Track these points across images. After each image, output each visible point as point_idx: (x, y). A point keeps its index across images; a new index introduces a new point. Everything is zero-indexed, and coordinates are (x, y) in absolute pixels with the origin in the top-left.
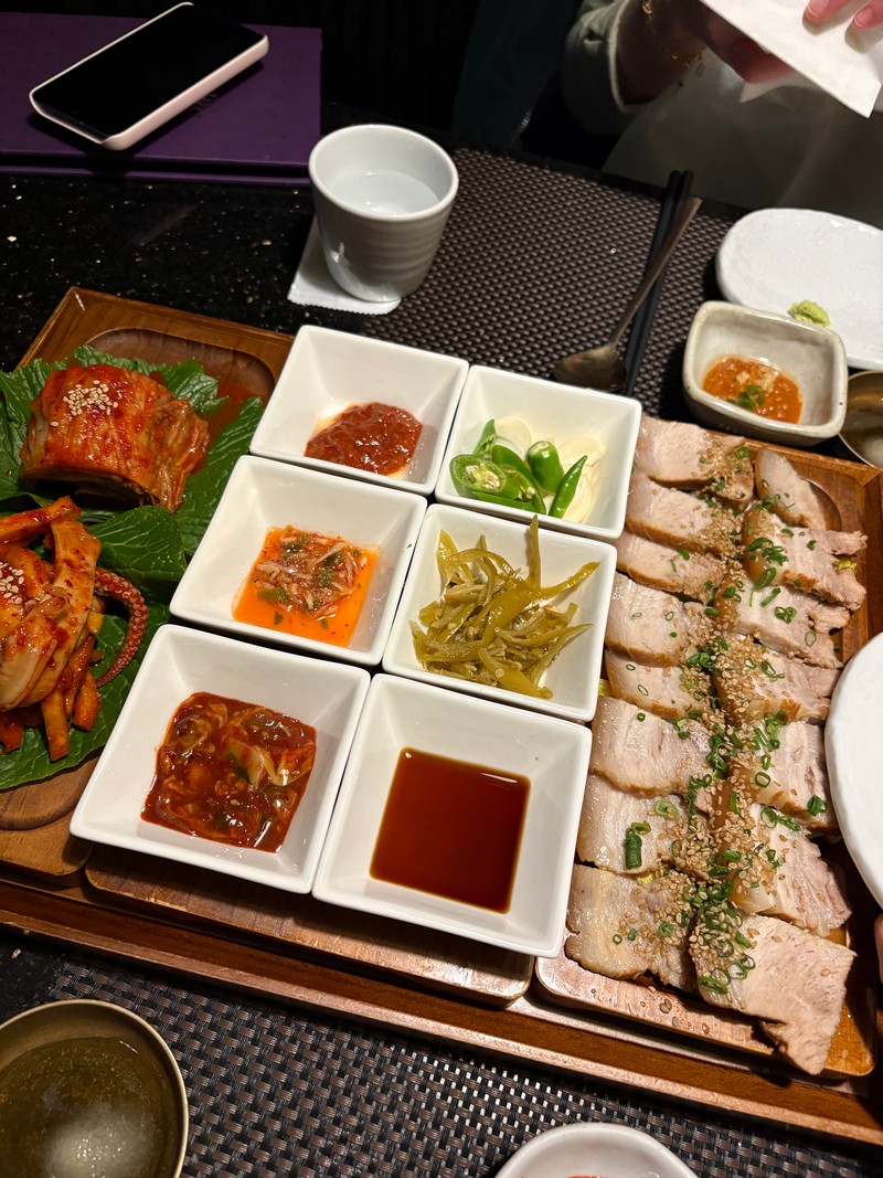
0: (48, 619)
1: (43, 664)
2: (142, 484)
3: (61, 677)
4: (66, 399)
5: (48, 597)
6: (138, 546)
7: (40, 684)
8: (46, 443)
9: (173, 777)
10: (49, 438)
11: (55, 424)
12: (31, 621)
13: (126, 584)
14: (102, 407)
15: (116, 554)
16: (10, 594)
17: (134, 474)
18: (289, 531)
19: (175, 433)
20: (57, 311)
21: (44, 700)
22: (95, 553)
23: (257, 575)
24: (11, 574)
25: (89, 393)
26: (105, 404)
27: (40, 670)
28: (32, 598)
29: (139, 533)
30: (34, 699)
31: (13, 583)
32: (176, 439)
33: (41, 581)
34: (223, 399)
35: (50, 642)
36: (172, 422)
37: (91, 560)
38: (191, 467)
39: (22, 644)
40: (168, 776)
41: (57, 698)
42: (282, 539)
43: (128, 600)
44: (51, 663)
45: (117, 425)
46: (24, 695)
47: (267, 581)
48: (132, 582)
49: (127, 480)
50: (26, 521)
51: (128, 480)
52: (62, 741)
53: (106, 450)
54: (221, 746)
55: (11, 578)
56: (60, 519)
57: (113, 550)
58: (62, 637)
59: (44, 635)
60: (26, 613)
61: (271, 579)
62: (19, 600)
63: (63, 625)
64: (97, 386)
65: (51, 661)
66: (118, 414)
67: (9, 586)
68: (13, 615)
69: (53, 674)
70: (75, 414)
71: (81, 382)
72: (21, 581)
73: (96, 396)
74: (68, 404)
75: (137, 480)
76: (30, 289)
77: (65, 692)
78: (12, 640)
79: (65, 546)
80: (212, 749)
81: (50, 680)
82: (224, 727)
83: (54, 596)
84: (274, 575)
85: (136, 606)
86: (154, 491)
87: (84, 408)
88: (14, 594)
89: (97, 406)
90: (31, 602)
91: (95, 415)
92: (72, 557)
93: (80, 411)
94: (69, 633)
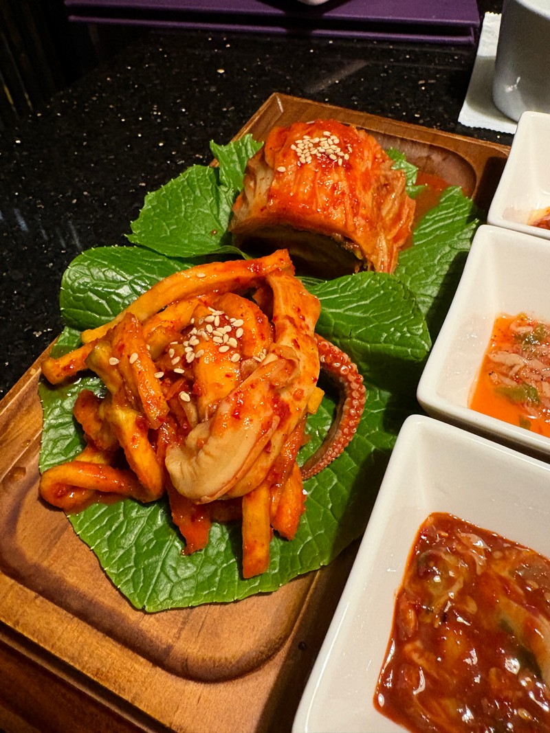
0: (272, 387)
1: (260, 447)
2: (364, 248)
3: (273, 466)
4: (293, 147)
5: (272, 358)
6: (358, 314)
7: (250, 474)
8: (269, 190)
9: (418, 644)
10: (274, 183)
11: (282, 169)
12: (252, 386)
13: (346, 356)
14: (333, 157)
15: (333, 322)
16: (227, 348)
17: (359, 234)
18: (522, 320)
19: (390, 205)
20: (261, 109)
21: (248, 495)
22: (315, 315)
23: (489, 367)
24: (229, 323)
25: (320, 142)
26: (336, 154)
27: (253, 455)
28: (251, 358)
29: (358, 301)
30: (238, 493)
31: (232, 334)
32: (389, 212)
33: (263, 338)
34: (422, 186)
35: (271, 418)
36: (389, 192)
37: (310, 322)
38: (401, 243)
39: (237, 417)
40: (410, 640)
41: (263, 493)
42: (513, 327)
43: (345, 377)
44: (267, 448)
45: (348, 178)
46: (228, 487)
47: (506, 375)
48: (350, 355)
49: (349, 240)
50: (241, 270)
51: (351, 241)
52: (260, 553)
53: (335, 202)
54: (487, 605)
55: (228, 328)
56: (277, 272)
57: (330, 316)
58: (283, 411)
59: (264, 407)
60: (243, 377)
61: (512, 373)
62: (236, 357)
63: (286, 397)
64: (329, 137)
65: (269, 445)
66: (348, 166)
67: (226, 337)
68: (228, 376)
69: (266, 462)
70: (303, 161)
71: (308, 134)
72: (239, 333)
73: (327, 145)
74: (296, 153)
75: (361, 242)
76: (232, 105)
77: (272, 487)
78: (226, 409)
79: (286, 301)
80: (472, 607)
81: (262, 469)
82: (485, 575)
83: (280, 357)
84: (516, 369)
85: (354, 385)
86: (373, 258)
87: (314, 157)
88: (231, 348)
89: (328, 156)
90: (249, 362)
91: (325, 164)
92: (293, 315)
93: (309, 160)
94: (292, 409)
